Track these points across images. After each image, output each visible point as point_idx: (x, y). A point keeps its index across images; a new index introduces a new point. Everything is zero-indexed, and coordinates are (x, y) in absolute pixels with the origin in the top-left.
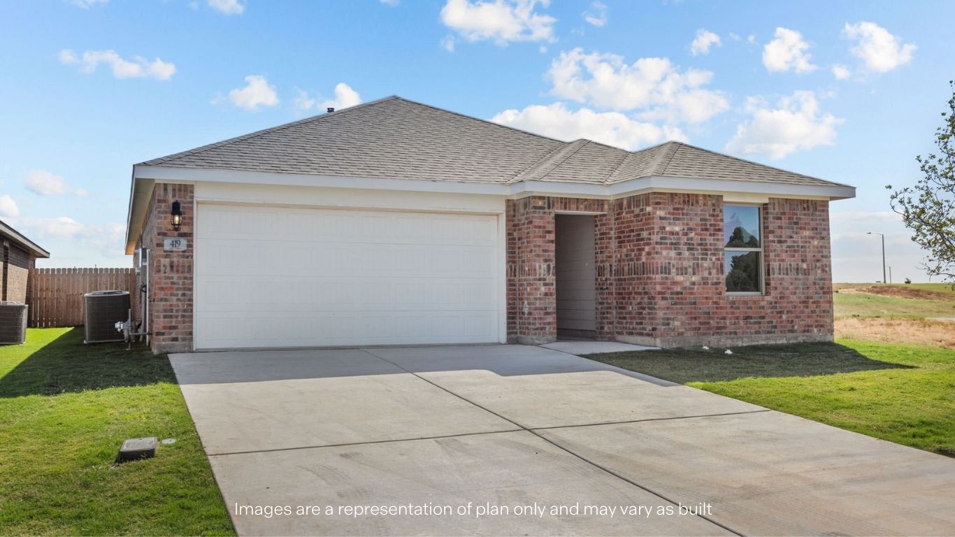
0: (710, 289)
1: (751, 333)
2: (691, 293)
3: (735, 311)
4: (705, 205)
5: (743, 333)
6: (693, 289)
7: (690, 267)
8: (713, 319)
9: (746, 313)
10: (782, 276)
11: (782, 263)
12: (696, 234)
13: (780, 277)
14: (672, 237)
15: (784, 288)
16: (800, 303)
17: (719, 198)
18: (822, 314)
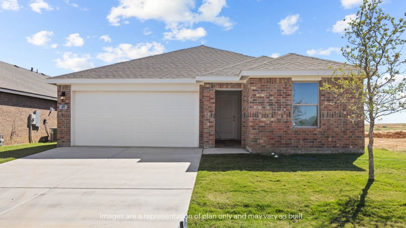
0: (282, 124)
1: (307, 147)
2: (271, 127)
3: (298, 136)
4: (280, 83)
5: (302, 147)
6: (272, 124)
7: (270, 114)
8: (283, 139)
9: (305, 137)
10: (329, 118)
11: (329, 112)
12: (274, 98)
13: (328, 118)
14: (260, 99)
15: (330, 124)
16: (341, 132)
17: (289, 79)
18: (357, 138)
